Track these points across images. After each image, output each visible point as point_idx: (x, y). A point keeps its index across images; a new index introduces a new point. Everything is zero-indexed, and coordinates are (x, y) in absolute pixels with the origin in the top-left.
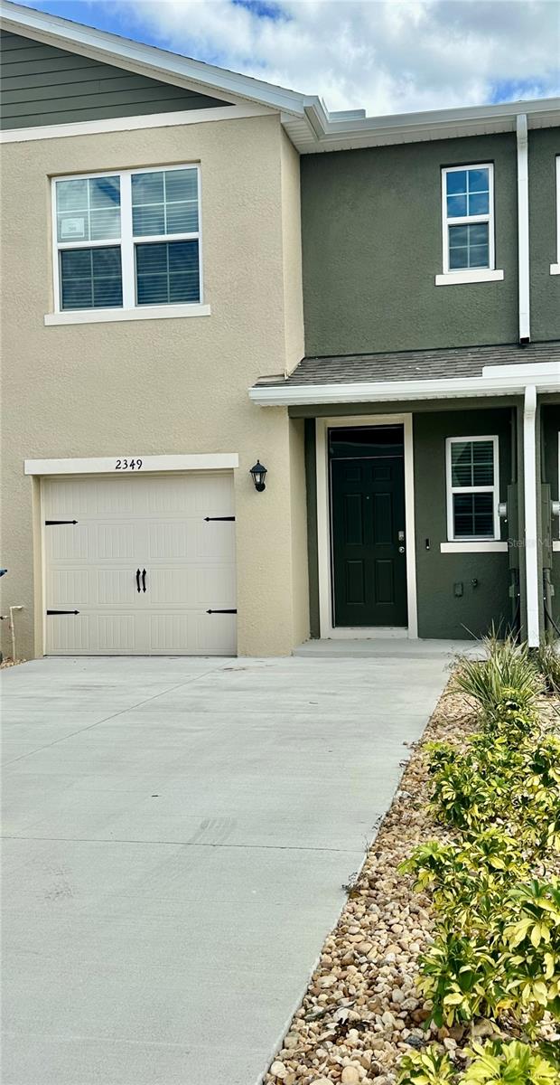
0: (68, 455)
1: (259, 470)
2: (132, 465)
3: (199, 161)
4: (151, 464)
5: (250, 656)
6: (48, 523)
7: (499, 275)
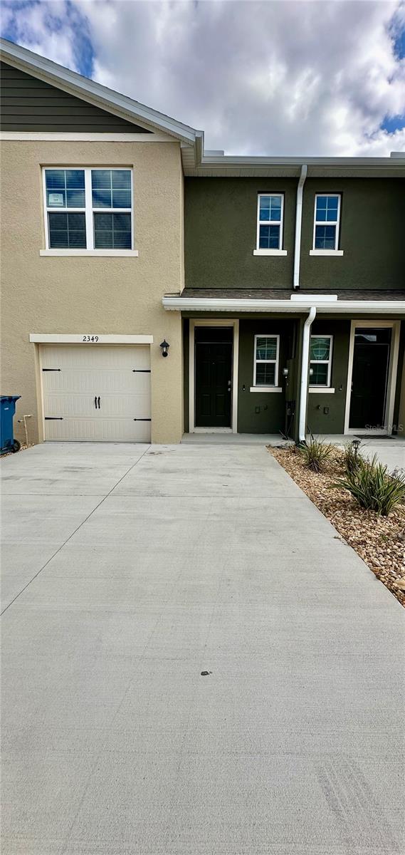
0: (55, 332)
1: (165, 345)
2: (93, 339)
3: (132, 166)
4: (103, 339)
5: (158, 443)
6: (44, 370)
7: (285, 253)
